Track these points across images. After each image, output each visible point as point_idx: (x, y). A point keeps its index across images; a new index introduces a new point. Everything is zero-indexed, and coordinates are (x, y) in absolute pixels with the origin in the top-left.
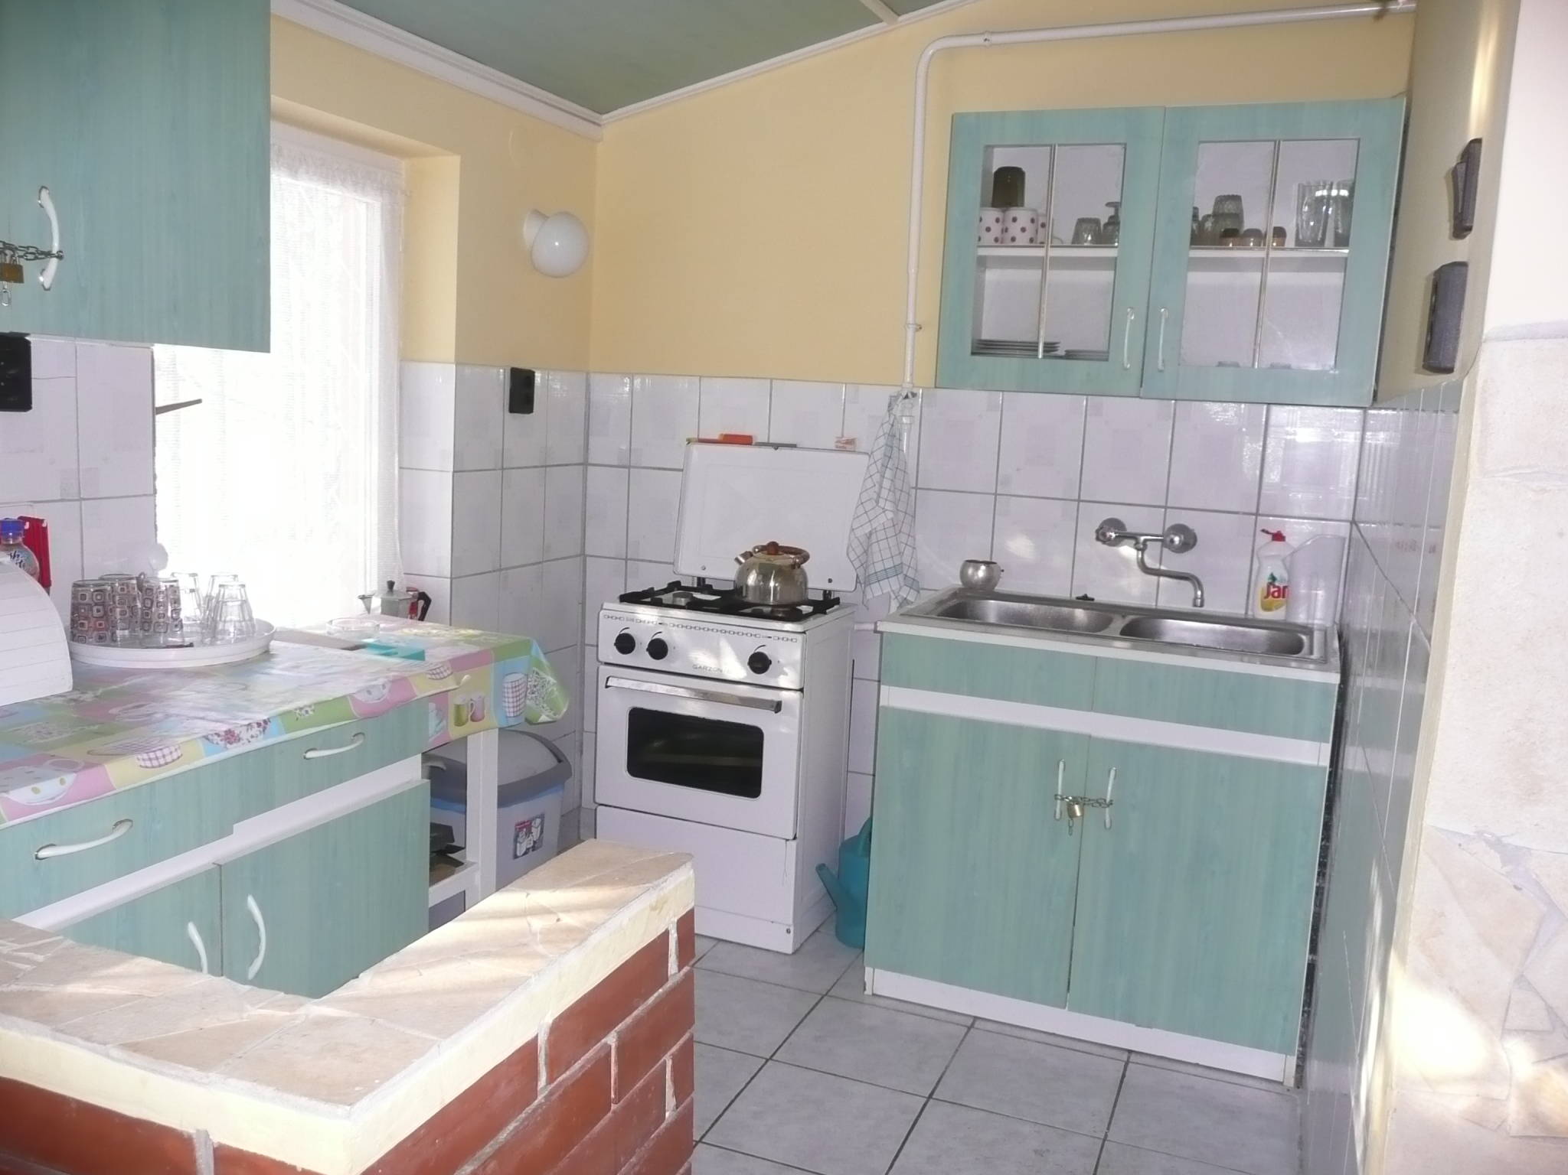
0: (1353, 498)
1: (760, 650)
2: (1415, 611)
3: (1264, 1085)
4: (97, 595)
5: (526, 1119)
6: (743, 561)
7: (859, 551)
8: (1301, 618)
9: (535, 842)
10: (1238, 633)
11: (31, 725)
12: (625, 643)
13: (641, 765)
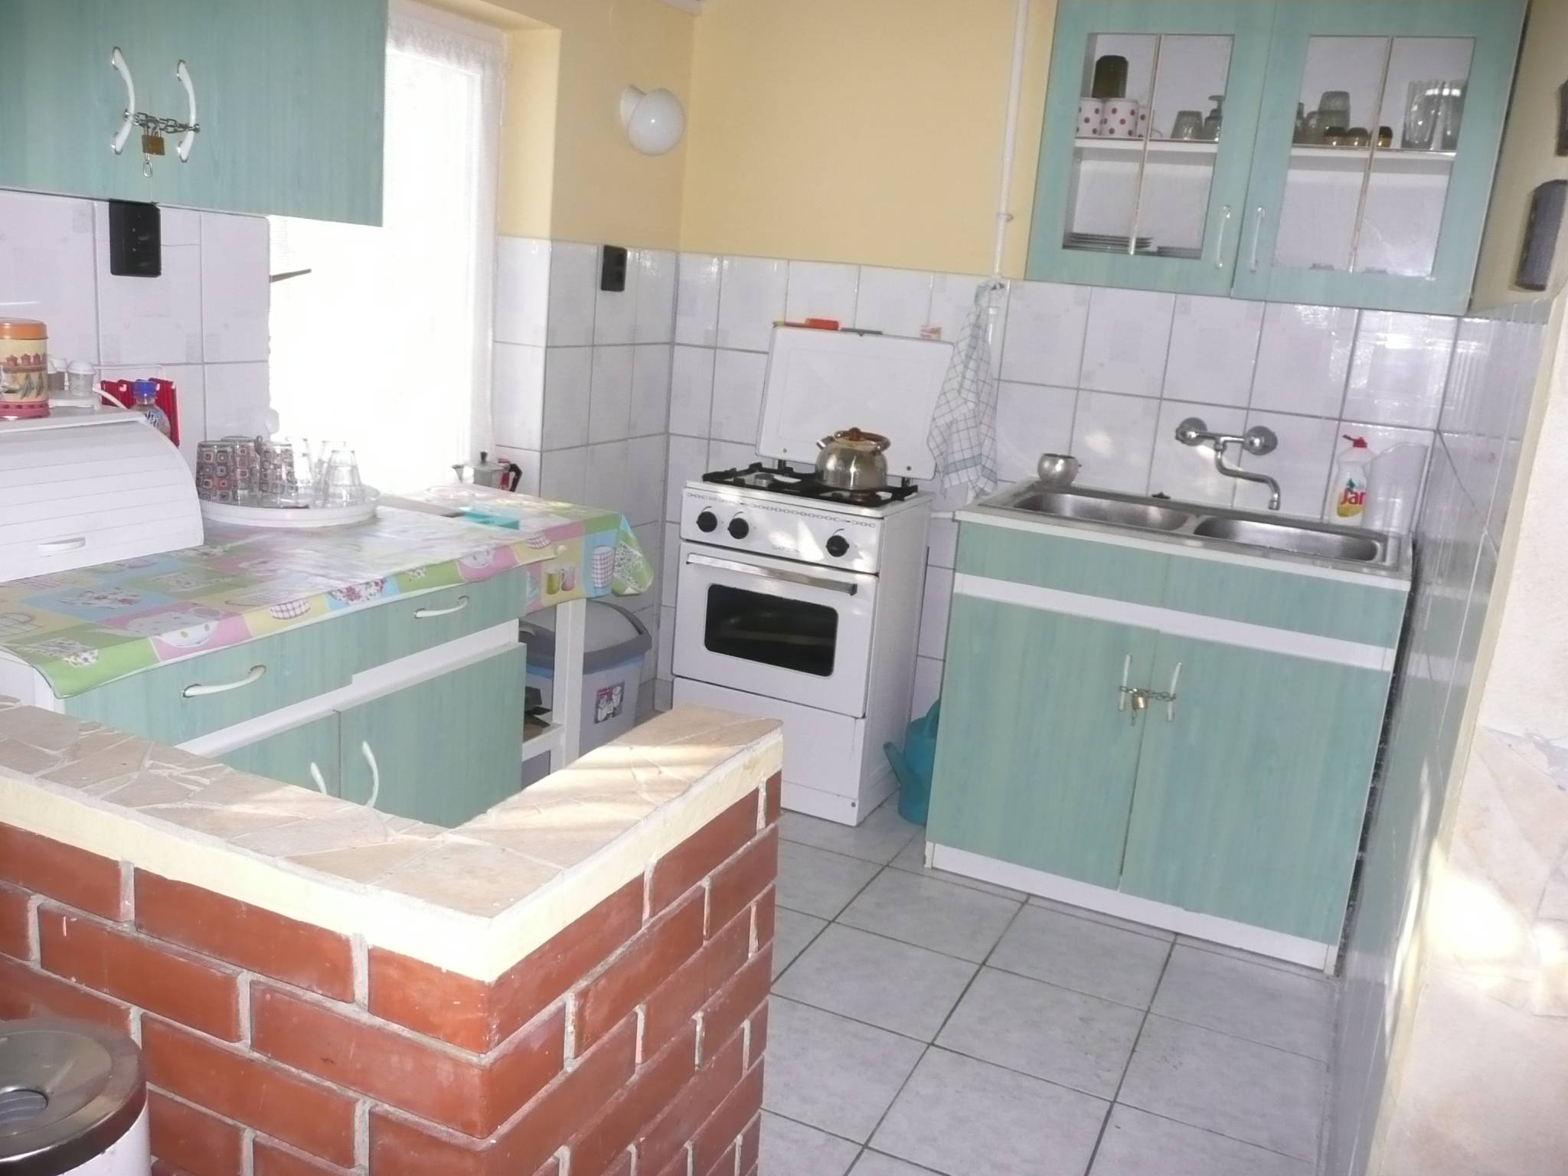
0: (1439, 406)
1: (838, 534)
2: (1487, 523)
3: (1304, 972)
4: (220, 456)
5: (630, 946)
6: (823, 445)
7: (939, 439)
8: (1377, 525)
9: (615, 709)
10: (1312, 537)
11: (172, 575)
12: (707, 522)
13: (718, 640)
